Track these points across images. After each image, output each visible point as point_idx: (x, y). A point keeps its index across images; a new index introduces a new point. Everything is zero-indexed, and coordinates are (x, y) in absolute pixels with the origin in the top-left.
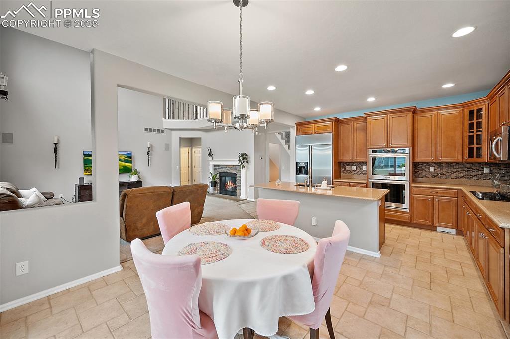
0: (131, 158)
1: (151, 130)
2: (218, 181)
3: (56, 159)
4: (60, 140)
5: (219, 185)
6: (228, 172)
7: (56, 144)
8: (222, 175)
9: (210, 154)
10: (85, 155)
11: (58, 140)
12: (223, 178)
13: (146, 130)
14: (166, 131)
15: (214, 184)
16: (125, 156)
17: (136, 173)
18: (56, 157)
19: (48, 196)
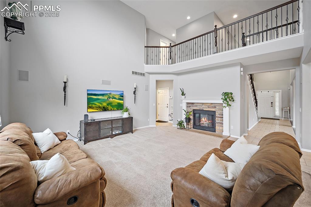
0: (123, 97)
1: (136, 73)
2: (192, 117)
3: (65, 97)
4: (69, 79)
5: (192, 120)
6: (205, 109)
7: (65, 83)
8: (195, 112)
9: (183, 94)
10: (88, 94)
11: (67, 79)
12: (197, 115)
13: (133, 73)
14: (146, 74)
15: (188, 120)
16: (119, 96)
17: (127, 110)
18: (65, 95)
19: (62, 137)
